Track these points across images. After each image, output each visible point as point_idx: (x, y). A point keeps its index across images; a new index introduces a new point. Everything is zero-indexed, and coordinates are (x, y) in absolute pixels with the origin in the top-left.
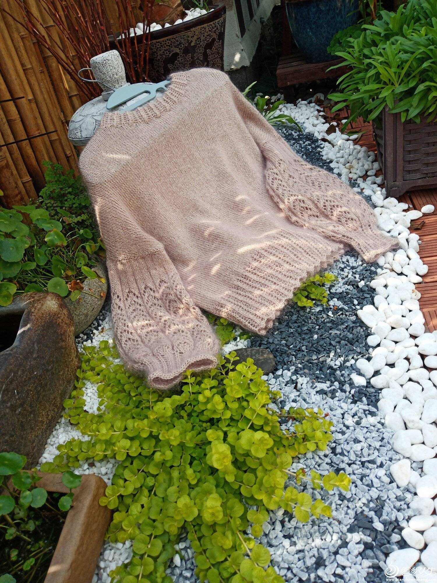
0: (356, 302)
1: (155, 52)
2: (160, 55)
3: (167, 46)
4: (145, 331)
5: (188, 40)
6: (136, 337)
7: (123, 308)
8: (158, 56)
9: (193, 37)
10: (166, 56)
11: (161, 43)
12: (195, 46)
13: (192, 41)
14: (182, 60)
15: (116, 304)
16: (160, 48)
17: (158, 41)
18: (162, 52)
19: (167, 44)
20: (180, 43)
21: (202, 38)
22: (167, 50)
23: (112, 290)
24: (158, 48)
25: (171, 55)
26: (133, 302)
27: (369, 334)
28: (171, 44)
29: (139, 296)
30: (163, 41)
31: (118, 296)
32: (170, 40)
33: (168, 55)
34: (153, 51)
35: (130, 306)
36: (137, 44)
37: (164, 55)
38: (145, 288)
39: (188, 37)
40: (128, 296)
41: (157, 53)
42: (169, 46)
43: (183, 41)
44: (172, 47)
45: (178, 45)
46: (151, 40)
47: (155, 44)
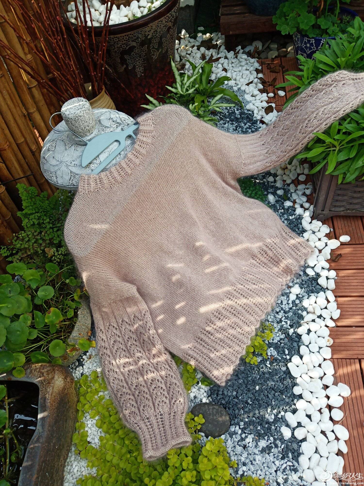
0: (287, 352)
1: (112, 45)
2: (117, 48)
3: (124, 40)
4: (126, 369)
5: (145, 34)
6: (121, 377)
7: (106, 340)
8: (115, 48)
9: (150, 30)
10: (123, 49)
11: (118, 38)
12: (151, 38)
13: (149, 35)
14: (138, 51)
15: (100, 337)
16: (118, 42)
17: (116, 36)
18: (119, 45)
19: (125, 39)
20: (137, 38)
21: (158, 30)
22: (124, 44)
23: (96, 325)
24: (115, 42)
25: (128, 48)
26: (113, 334)
27: (295, 384)
28: (129, 39)
29: (118, 328)
30: (121, 37)
31: (101, 330)
32: (127, 36)
33: (126, 48)
34: (111, 44)
35: (111, 337)
36: (95, 36)
37: (121, 48)
38: (122, 321)
39: (146, 32)
40: (109, 328)
41: (114, 46)
42: (127, 41)
43: (140, 36)
44: (129, 41)
45: (135, 39)
46: (109, 35)
47: (113, 39)
